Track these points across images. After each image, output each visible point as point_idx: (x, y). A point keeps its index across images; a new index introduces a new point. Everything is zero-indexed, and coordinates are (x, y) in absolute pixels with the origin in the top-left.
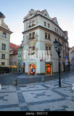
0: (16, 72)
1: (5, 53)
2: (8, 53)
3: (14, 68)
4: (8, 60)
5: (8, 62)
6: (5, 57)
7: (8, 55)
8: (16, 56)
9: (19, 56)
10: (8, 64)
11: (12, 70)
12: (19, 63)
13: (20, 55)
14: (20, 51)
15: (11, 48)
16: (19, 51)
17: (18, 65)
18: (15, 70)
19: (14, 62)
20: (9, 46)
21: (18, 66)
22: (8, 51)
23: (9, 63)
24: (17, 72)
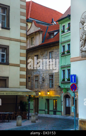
0: (55, 113)
1: (10, 39)
2: (20, 41)
3: (48, 100)
4: (22, 69)
5: (21, 76)
6: (8, 55)
7: (22, 48)
8: (55, 51)
9: (63, 53)
10: (21, 84)
11: (39, 109)
12: (64, 80)
13: (66, 49)
14: (66, 31)
15: (37, 24)
16: (63, 32)
17: (62, 86)
18: (51, 108)
19: (48, 77)
20: (22, 14)
21: (61, 89)
22: (21, 35)
23: (24, 80)
24: (58, 116)
